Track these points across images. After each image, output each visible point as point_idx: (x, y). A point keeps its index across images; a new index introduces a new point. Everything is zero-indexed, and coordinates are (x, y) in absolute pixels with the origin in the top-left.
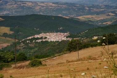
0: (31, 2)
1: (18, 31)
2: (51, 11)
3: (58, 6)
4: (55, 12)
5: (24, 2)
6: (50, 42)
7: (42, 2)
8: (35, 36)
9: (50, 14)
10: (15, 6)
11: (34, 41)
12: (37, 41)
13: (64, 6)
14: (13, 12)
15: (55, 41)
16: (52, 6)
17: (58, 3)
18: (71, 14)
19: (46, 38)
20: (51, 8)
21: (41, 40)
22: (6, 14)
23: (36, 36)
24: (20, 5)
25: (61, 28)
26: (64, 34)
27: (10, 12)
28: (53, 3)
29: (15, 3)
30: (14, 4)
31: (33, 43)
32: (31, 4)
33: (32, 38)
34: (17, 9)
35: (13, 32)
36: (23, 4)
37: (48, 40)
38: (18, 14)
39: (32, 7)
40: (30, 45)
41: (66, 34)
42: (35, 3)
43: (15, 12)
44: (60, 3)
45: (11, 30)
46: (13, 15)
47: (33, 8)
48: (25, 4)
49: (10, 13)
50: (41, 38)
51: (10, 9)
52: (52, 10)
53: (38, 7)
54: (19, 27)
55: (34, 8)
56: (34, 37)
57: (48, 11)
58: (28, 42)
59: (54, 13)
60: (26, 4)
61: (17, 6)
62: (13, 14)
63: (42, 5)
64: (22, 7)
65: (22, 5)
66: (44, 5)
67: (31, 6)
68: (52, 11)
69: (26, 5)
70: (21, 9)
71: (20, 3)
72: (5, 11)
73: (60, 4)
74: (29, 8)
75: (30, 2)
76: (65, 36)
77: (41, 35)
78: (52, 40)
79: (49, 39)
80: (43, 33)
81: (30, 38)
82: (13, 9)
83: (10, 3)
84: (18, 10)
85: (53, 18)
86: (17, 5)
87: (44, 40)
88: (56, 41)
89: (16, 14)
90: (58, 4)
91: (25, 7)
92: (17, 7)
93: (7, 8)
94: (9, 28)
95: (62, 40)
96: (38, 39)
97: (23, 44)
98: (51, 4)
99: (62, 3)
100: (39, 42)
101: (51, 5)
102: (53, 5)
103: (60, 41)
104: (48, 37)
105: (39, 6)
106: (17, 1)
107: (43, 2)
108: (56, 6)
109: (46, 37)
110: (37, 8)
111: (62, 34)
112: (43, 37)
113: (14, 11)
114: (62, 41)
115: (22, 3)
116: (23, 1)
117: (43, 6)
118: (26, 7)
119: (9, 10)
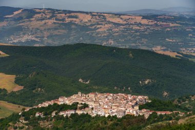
0: (91, 13)
1: (35, 85)
2: (136, 36)
3: (156, 25)
4: (146, 40)
5: (73, 14)
6: (94, 118)
7: (116, 15)
8: (60, 99)
9: (134, 44)
10: (50, 22)
11: (54, 114)
12: (61, 113)
13: (171, 25)
14: (43, 37)
15: (107, 116)
16: (140, 24)
17: (157, 16)
18: (190, 47)
19: (86, 106)
20: (138, 28)
21: (73, 112)
22: (27, 41)
23: (61, 101)
24: (63, 20)
25: (147, 82)
26: (135, 99)
27: (37, 37)
28: (144, 17)
29: (51, 15)
30: (48, 17)
31: (51, 120)
32: (89, 19)
33: (50, 106)
34: (56, 29)
35: (22, 88)
36: (70, 19)
37: (90, 112)
38: (56, 43)
39: (92, 25)
40: (41, 123)
41: (140, 97)
42: (99, 16)
43: (48, 37)
44: (162, 17)
45: (17, 82)
46: (43, 45)
47: (93, 27)
48: (74, 19)
49: (36, 39)
50: (74, 106)
51: (38, 29)
52: (138, 34)
53: (106, 25)
54: (38, 74)
55: (96, 29)
56: (55, 104)
57: (129, 37)
58: (39, 116)
59: (144, 41)
60: (76, 17)
61: (54, 23)
62: (42, 42)
63: (117, 20)
64: (65, 25)
65: (68, 20)
66: (121, 22)
67: (89, 24)
68: (139, 36)
69: (77, 21)
70: (63, 31)
71: (63, 15)
72: (24, 34)
73: (161, 20)
74: (84, 28)
75: (87, 13)
76: (136, 104)
77: (74, 97)
78: (101, 113)
79: (92, 109)
80: (80, 94)
81: (46, 104)
82: (45, 29)
83: (39, 16)
84: (56, 32)
85: (131, 55)
86: (56, 19)
87: (79, 112)
88: (109, 117)
89: (50, 41)
90: (156, 20)
91: (73, 27)
92: (54, 26)
93: (31, 28)
94: (12, 77)
95: (126, 113)
96: (64, 107)
97: (25, 120)
98: (138, 19)
99: (166, 17)
100: (67, 116)
101: (138, 22)
102: (145, 22)
103: (120, 116)
104: (91, 104)
105: (109, 22)
106: (57, 10)
107: (119, 15)
108: (151, 25)
109: (85, 104)
110: (103, 29)
111: (130, 97)
112: (78, 103)
113: (46, 34)
114: (124, 117)
115: (68, 15)
116: (70, 12)
117: (117, 25)
118: (76, 25)
119: (35, 31)
